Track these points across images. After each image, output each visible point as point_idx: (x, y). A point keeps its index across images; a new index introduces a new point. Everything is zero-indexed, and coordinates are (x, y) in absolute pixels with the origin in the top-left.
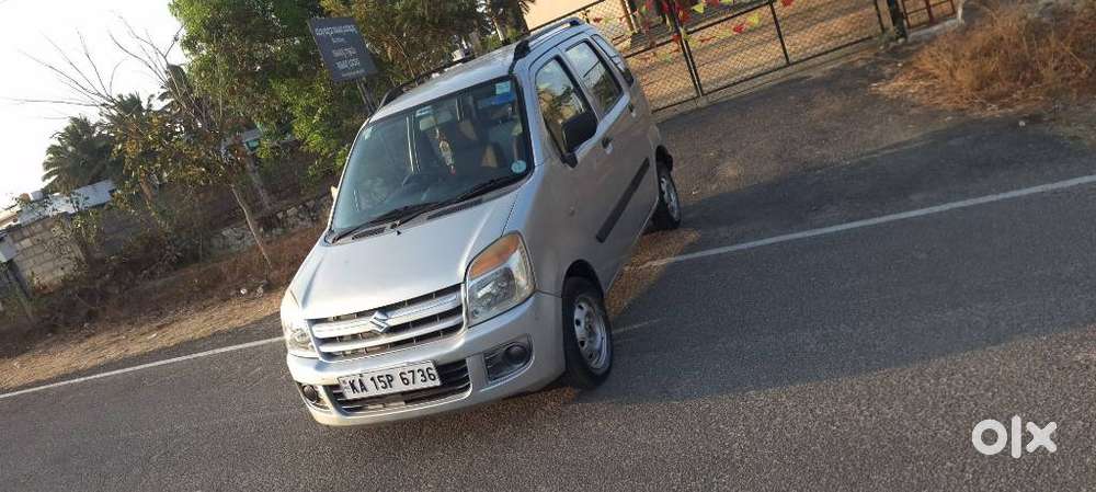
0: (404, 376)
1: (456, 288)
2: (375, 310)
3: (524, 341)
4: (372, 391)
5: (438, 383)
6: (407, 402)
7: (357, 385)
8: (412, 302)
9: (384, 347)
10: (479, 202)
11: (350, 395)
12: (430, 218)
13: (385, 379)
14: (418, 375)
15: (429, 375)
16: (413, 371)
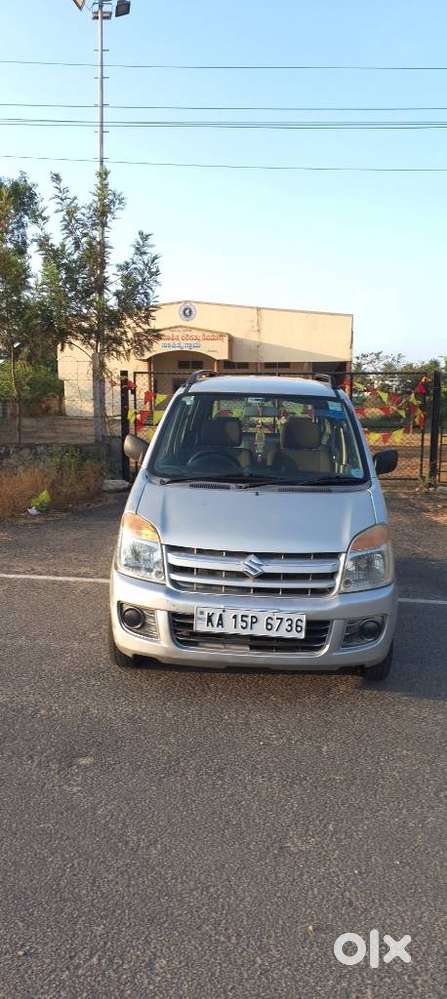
0: (269, 621)
1: (335, 556)
2: (251, 553)
3: (379, 619)
4: (229, 628)
5: (302, 636)
6: (252, 648)
7: (215, 619)
8: (289, 556)
9: (246, 590)
10: (330, 491)
11: (201, 626)
12: (280, 490)
13: (249, 620)
14: (286, 625)
15: (297, 626)
16: (281, 619)
